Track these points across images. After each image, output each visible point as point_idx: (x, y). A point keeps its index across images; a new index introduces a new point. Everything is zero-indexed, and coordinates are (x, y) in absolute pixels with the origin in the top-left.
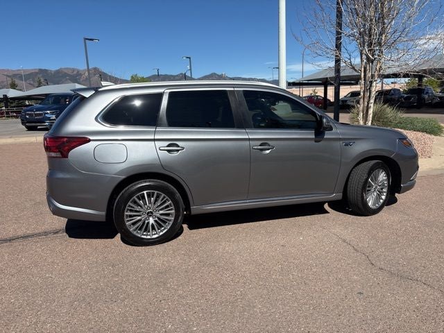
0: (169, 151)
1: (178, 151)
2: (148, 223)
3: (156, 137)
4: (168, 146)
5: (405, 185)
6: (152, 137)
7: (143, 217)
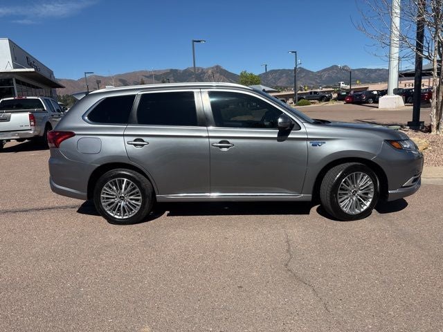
0: (135, 145)
1: (143, 145)
2: (120, 206)
3: (125, 133)
4: (135, 141)
5: (392, 192)
6: (122, 133)
7: (117, 200)
